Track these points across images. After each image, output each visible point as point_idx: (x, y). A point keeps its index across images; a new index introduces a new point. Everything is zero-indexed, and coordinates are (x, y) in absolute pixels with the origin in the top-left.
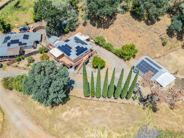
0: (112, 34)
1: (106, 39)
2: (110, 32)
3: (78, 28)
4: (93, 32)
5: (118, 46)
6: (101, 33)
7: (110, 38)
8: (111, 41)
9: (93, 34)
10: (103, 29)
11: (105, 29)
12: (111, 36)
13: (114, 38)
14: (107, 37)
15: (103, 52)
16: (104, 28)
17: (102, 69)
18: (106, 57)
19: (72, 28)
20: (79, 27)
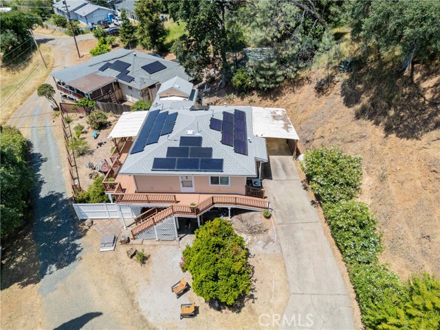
0: (419, 174)
1: (367, 182)
2: (415, 164)
3: (292, 94)
4: (328, 126)
5: (413, 261)
6: (359, 144)
7: (392, 188)
8: (384, 209)
9: (327, 134)
10: (380, 131)
11: (393, 136)
12: (407, 185)
13: (414, 202)
14: (383, 178)
15: (299, 234)
16: (388, 130)
17: (219, 309)
18: (291, 266)
19: (263, 80)
20: (298, 91)
